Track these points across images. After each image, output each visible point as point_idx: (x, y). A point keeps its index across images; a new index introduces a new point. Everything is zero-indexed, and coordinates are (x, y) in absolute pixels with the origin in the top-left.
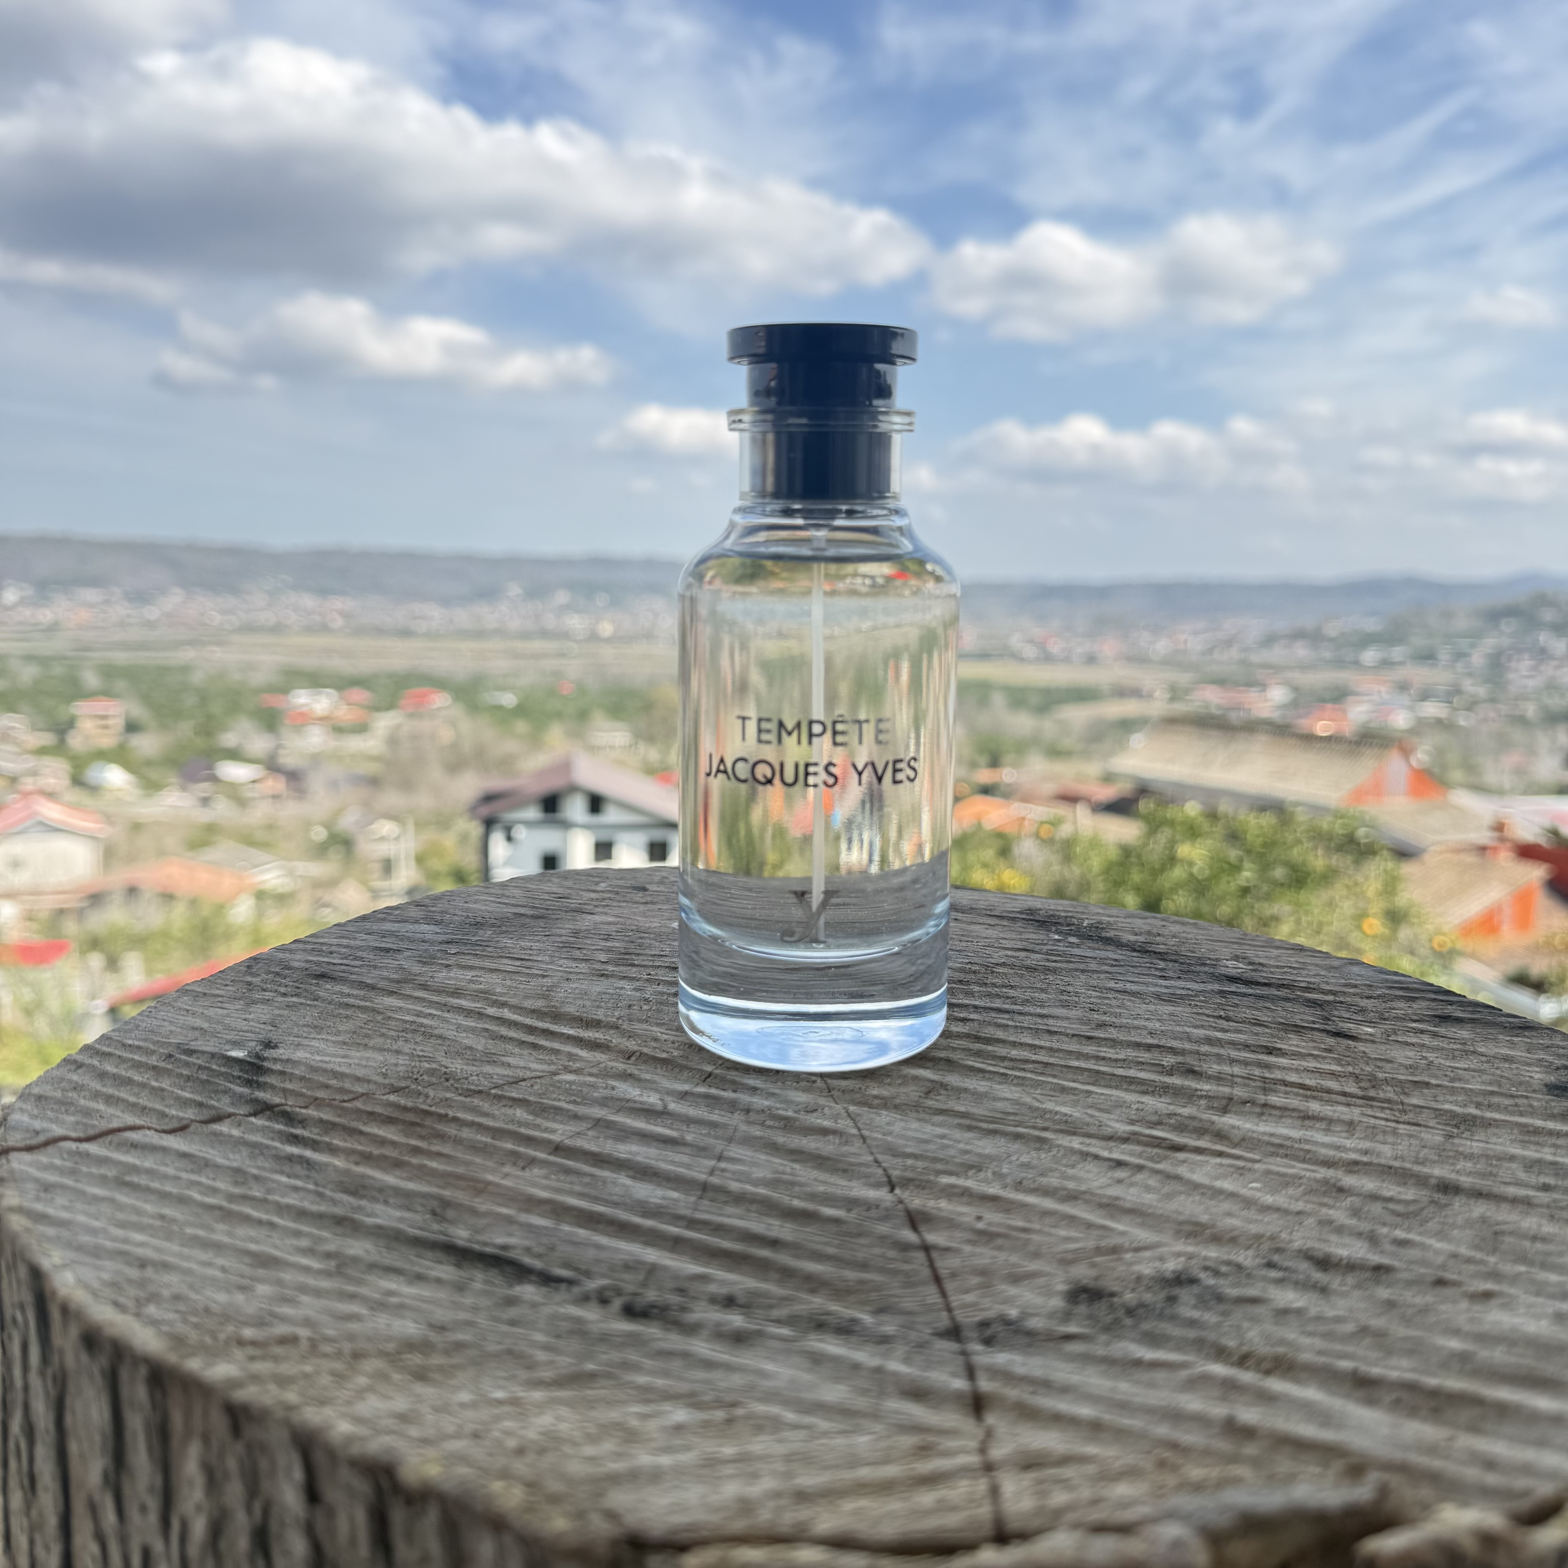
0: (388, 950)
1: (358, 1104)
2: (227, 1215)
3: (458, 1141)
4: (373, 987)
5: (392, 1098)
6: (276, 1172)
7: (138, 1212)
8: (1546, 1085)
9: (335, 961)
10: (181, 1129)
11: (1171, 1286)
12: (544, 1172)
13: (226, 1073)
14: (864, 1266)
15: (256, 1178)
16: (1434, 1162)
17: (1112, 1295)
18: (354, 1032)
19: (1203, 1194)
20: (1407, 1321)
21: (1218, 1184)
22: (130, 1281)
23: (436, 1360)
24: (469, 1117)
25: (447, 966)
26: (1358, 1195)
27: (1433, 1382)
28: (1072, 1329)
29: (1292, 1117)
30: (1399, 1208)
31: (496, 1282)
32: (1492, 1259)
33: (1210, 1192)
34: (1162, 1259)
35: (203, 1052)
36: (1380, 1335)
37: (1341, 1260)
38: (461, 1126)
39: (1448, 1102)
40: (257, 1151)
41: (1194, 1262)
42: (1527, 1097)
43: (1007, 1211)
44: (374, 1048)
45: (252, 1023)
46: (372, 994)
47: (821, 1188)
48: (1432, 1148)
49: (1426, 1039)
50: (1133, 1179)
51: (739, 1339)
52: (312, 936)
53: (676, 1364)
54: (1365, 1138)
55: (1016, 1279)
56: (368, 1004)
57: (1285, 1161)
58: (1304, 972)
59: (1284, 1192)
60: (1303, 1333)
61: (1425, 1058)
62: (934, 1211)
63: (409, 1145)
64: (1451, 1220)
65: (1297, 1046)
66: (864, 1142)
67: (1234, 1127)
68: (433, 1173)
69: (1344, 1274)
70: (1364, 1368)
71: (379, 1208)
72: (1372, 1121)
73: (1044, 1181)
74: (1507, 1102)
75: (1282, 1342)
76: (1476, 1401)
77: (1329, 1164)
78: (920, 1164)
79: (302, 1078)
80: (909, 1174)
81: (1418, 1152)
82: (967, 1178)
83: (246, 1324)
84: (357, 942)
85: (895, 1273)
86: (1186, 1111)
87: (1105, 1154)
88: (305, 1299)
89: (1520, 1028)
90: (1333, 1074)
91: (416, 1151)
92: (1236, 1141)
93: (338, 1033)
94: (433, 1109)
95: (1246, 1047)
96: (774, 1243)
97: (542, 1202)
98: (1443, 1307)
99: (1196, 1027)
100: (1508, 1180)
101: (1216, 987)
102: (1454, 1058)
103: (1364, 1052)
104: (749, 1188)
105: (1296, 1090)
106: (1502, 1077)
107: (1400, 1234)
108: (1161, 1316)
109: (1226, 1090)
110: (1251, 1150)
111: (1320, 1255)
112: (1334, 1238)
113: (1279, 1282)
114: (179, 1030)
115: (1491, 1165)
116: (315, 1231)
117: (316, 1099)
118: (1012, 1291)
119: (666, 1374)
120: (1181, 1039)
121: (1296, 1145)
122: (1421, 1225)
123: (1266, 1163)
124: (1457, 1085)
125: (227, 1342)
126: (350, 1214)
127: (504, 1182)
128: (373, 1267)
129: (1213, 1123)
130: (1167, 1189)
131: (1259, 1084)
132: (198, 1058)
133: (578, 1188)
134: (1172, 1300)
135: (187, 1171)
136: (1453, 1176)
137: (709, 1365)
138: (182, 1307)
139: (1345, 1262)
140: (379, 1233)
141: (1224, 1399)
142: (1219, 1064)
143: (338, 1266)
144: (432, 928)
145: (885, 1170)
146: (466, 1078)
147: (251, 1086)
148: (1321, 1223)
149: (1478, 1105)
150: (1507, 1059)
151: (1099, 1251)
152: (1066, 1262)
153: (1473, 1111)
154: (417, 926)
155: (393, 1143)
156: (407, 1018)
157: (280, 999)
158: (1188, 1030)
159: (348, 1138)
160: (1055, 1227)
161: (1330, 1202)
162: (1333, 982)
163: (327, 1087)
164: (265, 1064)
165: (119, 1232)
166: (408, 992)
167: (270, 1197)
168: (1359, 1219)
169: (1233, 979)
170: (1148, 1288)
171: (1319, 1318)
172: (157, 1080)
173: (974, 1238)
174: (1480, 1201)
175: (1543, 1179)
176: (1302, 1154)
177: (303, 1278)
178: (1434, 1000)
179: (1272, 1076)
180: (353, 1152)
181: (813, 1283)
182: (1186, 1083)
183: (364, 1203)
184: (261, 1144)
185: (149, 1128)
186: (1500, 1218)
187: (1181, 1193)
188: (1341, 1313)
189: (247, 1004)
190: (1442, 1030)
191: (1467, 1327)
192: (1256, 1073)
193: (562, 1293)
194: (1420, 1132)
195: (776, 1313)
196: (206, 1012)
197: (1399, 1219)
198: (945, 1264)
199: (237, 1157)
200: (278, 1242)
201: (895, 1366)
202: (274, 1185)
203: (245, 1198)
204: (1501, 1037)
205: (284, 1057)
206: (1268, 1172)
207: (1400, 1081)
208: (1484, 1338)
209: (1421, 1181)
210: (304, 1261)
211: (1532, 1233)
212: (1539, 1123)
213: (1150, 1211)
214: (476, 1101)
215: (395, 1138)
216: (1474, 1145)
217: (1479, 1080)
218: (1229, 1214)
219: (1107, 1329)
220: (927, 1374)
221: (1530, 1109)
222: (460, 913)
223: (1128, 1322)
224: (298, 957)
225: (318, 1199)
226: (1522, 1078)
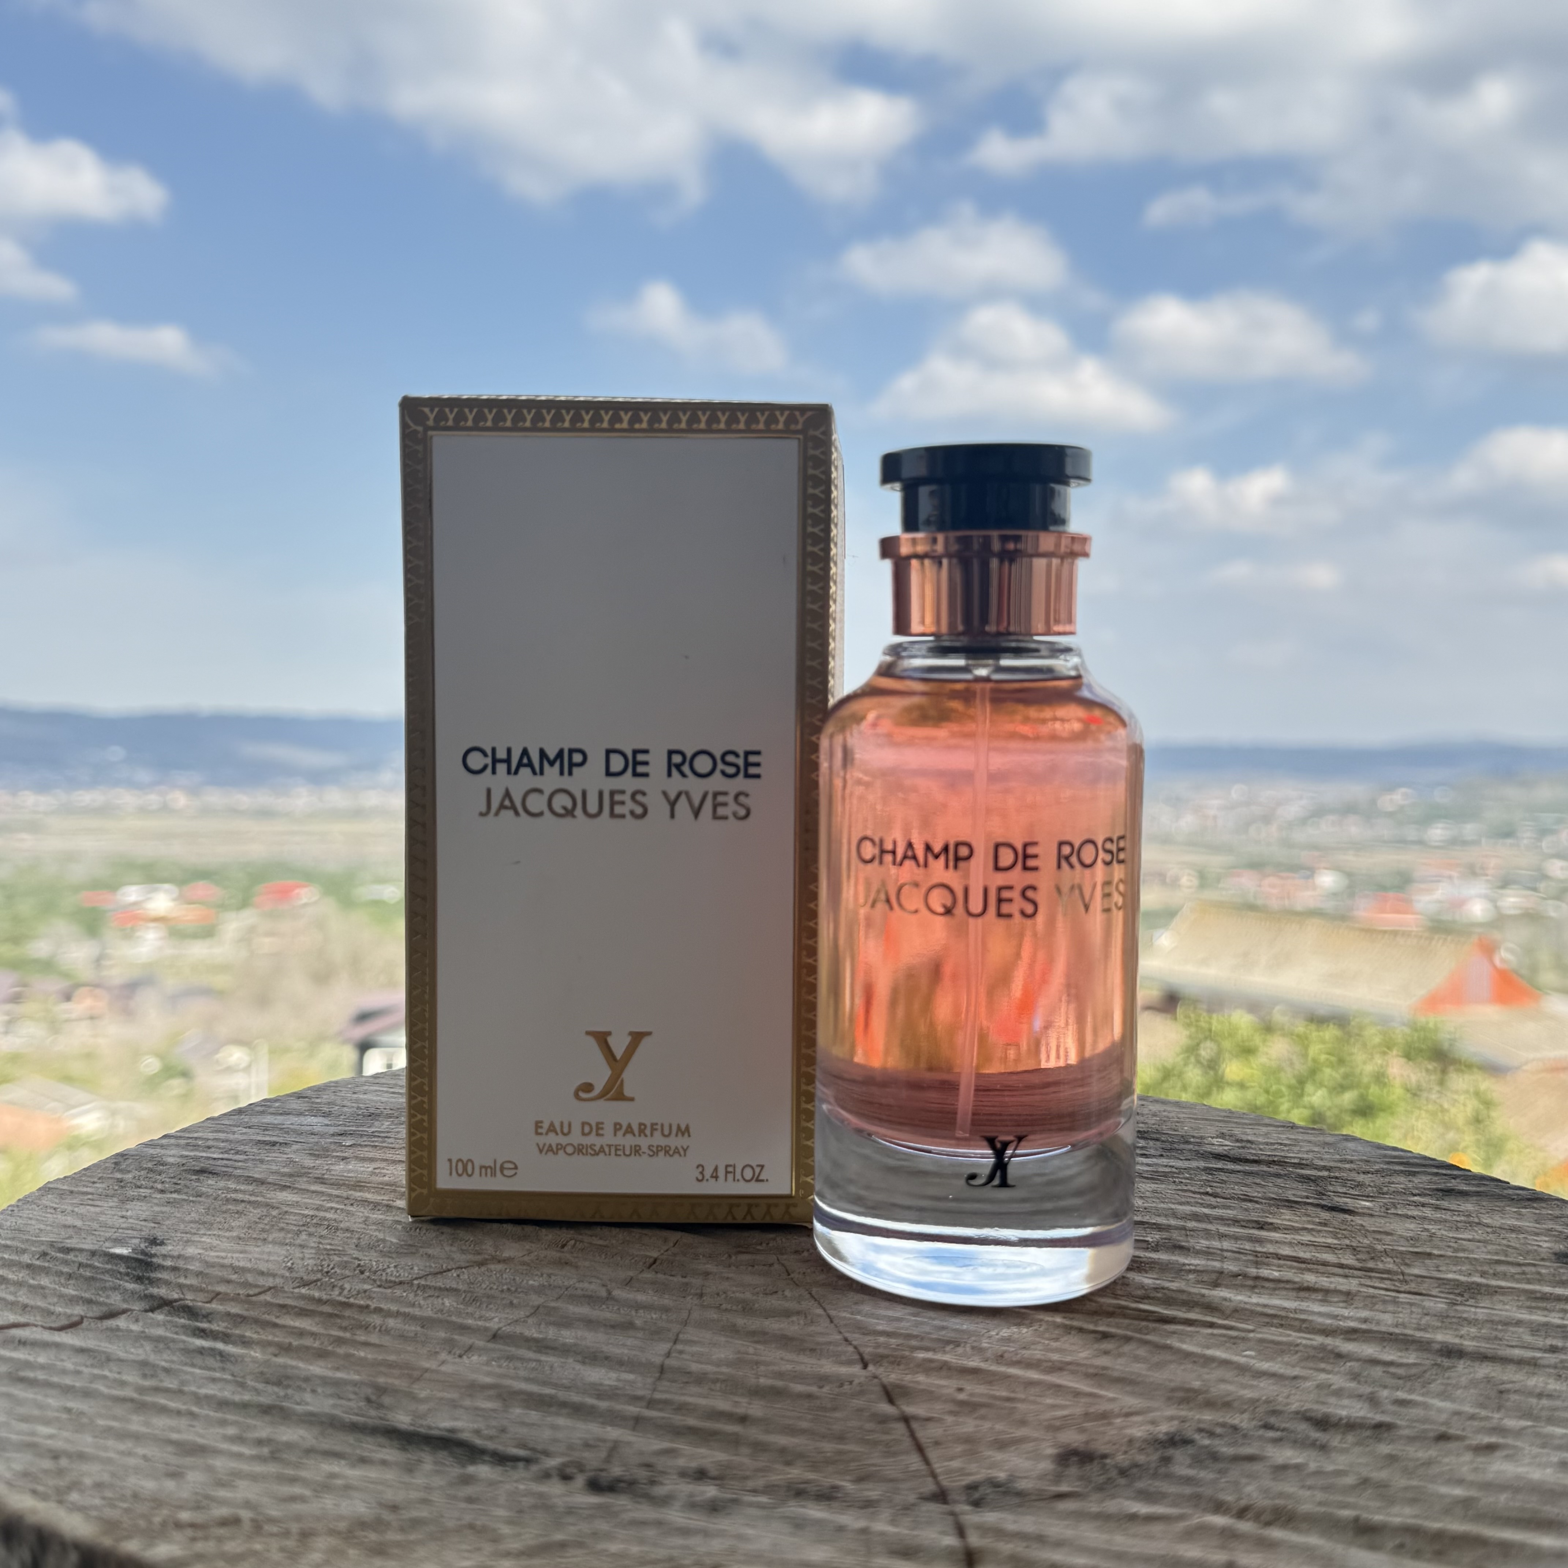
0: (274, 1144)
1: (268, 1297)
2: (141, 1407)
3: (385, 1331)
4: (262, 1182)
5: (303, 1291)
6: (186, 1364)
7: (41, 1407)
8: (1555, 1254)
9: (215, 1156)
10: (73, 1325)
11: (1165, 1447)
12: (484, 1358)
13: (114, 1271)
14: (841, 1438)
15: (167, 1371)
16: (1437, 1328)
17: (1104, 1456)
18: (249, 1228)
19: (1195, 1362)
20: (1408, 1472)
21: (1210, 1352)
22: (46, 1472)
23: (392, 1536)
24: (394, 1308)
25: (344, 1159)
26: (1358, 1360)
27: (1436, 1525)
28: (1064, 1488)
29: (1286, 1289)
30: (1401, 1371)
31: (447, 1463)
32: (1497, 1416)
33: (1202, 1360)
34: (1153, 1422)
35: (81, 1250)
36: (1381, 1486)
37: (1341, 1419)
38: (385, 1317)
39: (1451, 1272)
40: (161, 1346)
41: (1187, 1424)
42: (1534, 1265)
43: (990, 1383)
44: (274, 1242)
45: (130, 1221)
46: (262, 1189)
47: (789, 1367)
48: (1435, 1316)
49: (1428, 1212)
50: (1121, 1350)
51: (714, 1508)
52: (183, 1130)
53: (650, 1533)
54: (1365, 1307)
55: (1002, 1445)
56: (259, 1199)
57: (1280, 1330)
58: (1296, 1149)
59: (1280, 1359)
60: (1303, 1487)
61: (1427, 1230)
62: (911, 1385)
63: (331, 1335)
64: (1454, 1382)
65: (1289, 1220)
66: (832, 1322)
67: (1225, 1299)
68: (362, 1363)
69: (1344, 1433)
70: (1365, 1515)
71: (308, 1397)
72: (1371, 1291)
73: (1026, 1353)
74: (1513, 1270)
75: (1281, 1495)
76: (1480, 1542)
77: (1326, 1332)
78: (893, 1341)
79: (199, 1274)
80: (881, 1351)
81: (1420, 1319)
82: (945, 1352)
83: (181, 1507)
84: (236, 1136)
85: (875, 1443)
86: (1174, 1286)
87: (1091, 1327)
88: (242, 1484)
89: (1529, 1200)
90: (1329, 1247)
91: (340, 1341)
92: (1228, 1312)
93: (231, 1229)
94: (352, 1300)
95: (1236, 1222)
96: (743, 1419)
97: (485, 1387)
98: (1446, 1460)
99: (1181, 1204)
100: (1514, 1344)
101: (1202, 1164)
102: (1457, 1229)
103: (1362, 1225)
104: (709, 1368)
105: (1289, 1263)
106: (1509, 1246)
107: (1401, 1395)
108: (1155, 1475)
109: (1217, 1265)
110: (1244, 1321)
111: (1319, 1416)
112: (1332, 1400)
113: (1276, 1441)
114: (49, 1228)
115: (1496, 1329)
116: (241, 1419)
117: (218, 1294)
118: (999, 1456)
119: (641, 1541)
120: (1166, 1216)
121: (1292, 1315)
122: (1424, 1387)
123: (1260, 1333)
124: (1461, 1255)
125: (164, 1524)
126: (278, 1403)
127: (443, 1368)
128: (310, 1451)
129: (1203, 1296)
130: (1156, 1359)
131: (1251, 1258)
132: (76, 1256)
133: (522, 1373)
134: (1166, 1460)
135: (87, 1366)
136: (1457, 1341)
137: (685, 1532)
138: (109, 1494)
139: (1344, 1421)
140: (311, 1420)
141: (1223, 1547)
142: (1207, 1239)
143: (272, 1452)
144: (321, 1119)
145: (855, 1347)
146: (384, 1270)
147: (142, 1283)
148: (1319, 1387)
149: (1483, 1274)
150: (1513, 1229)
151: (1087, 1416)
152: (1053, 1428)
153: (1477, 1279)
154: (302, 1118)
155: (313, 1335)
156: (306, 1212)
157: (159, 1196)
158: (1173, 1206)
159: (260, 1330)
160: (1041, 1396)
161: (1329, 1367)
162: (1328, 1158)
163: (229, 1282)
164: (155, 1260)
165: (24, 1426)
166: (304, 1186)
167: (186, 1389)
168: (1359, 1382)
169: (1218, 1157)
170: (1141, 1450)
171: (1318, 1473)
172: (33, 1279)
173: (957, 1409)
174: (1484, 1365)
175: (1549, 1342)
176: (1297, 1323)
177: (234, 1464)
178: (1436, 1174)
179: (1264, 1250)
180: (270, 1344)
181: (788, 1457)
182: (1174, 1258)
183: (290, 1391)
184: (166, 1338)
185: (36, 1326)
186: (1505, 1378)
187: (1171, 1362)
188: (1341, 1468)
189: (122, 1202)
190: (1445, 1204)
191: (1471, 1477)
192: (1247, 1247)
193: (521, 1471)
194: (1422, 1301)
195: (750, 1484)
196: (76, 1209)
197: (1401, 1382)
198: (925, 1434)
199: (140, 1351)
200: (201, 1431)
201: (881, 1526)
202: (188, 1377)
203: (157, 1390)
204: (1508, 1208)
205: (176, 1254)
206: (1261, 1341)
207: (1401, 1253)
208: (1487, 1486)
209: (1423, 1346)
210: (235, 1448)
211: (1538, 1391)
212: (1547, 1289)
213: (1140, 1379)
214: (398, 1292)
215: (315, 1329)
216: (1480, 1310)
217: (1485, 1250)
218: (1223, 1381)
219: (1100, 1488)
220: (915, 1533)
221: (1538, 1277)
222: (349, 1104)
223: (1122, 1481)
224: (172, 1152)
225: (240, 1389)
226: (1530, 1247)
